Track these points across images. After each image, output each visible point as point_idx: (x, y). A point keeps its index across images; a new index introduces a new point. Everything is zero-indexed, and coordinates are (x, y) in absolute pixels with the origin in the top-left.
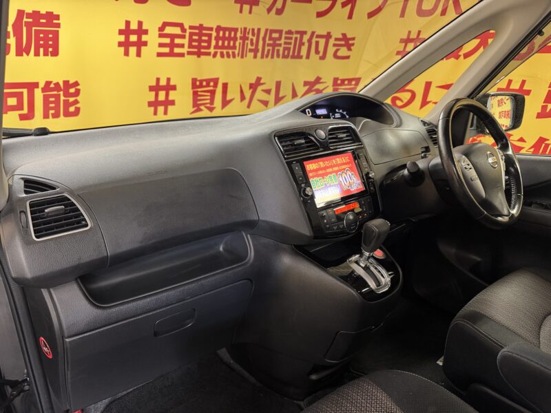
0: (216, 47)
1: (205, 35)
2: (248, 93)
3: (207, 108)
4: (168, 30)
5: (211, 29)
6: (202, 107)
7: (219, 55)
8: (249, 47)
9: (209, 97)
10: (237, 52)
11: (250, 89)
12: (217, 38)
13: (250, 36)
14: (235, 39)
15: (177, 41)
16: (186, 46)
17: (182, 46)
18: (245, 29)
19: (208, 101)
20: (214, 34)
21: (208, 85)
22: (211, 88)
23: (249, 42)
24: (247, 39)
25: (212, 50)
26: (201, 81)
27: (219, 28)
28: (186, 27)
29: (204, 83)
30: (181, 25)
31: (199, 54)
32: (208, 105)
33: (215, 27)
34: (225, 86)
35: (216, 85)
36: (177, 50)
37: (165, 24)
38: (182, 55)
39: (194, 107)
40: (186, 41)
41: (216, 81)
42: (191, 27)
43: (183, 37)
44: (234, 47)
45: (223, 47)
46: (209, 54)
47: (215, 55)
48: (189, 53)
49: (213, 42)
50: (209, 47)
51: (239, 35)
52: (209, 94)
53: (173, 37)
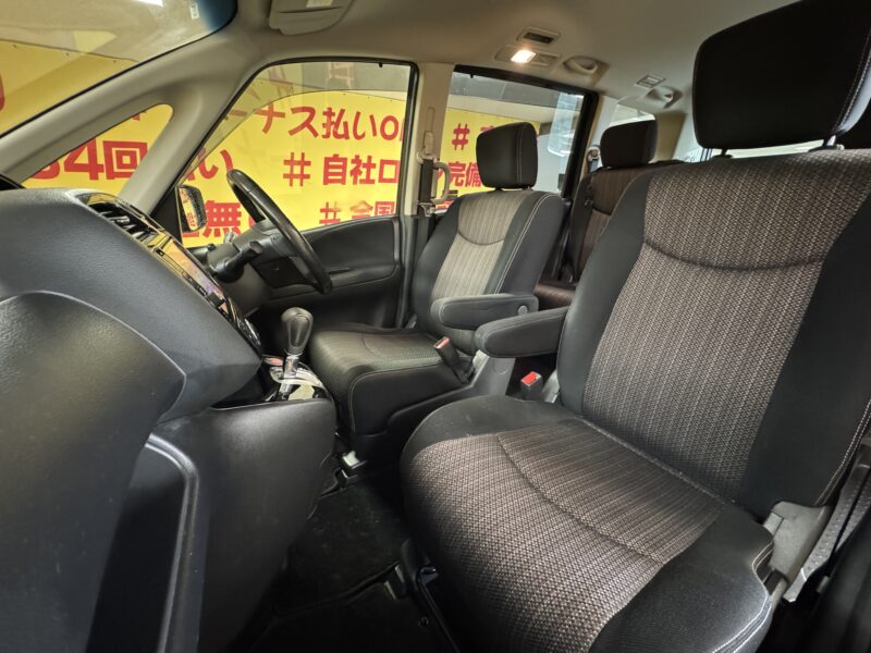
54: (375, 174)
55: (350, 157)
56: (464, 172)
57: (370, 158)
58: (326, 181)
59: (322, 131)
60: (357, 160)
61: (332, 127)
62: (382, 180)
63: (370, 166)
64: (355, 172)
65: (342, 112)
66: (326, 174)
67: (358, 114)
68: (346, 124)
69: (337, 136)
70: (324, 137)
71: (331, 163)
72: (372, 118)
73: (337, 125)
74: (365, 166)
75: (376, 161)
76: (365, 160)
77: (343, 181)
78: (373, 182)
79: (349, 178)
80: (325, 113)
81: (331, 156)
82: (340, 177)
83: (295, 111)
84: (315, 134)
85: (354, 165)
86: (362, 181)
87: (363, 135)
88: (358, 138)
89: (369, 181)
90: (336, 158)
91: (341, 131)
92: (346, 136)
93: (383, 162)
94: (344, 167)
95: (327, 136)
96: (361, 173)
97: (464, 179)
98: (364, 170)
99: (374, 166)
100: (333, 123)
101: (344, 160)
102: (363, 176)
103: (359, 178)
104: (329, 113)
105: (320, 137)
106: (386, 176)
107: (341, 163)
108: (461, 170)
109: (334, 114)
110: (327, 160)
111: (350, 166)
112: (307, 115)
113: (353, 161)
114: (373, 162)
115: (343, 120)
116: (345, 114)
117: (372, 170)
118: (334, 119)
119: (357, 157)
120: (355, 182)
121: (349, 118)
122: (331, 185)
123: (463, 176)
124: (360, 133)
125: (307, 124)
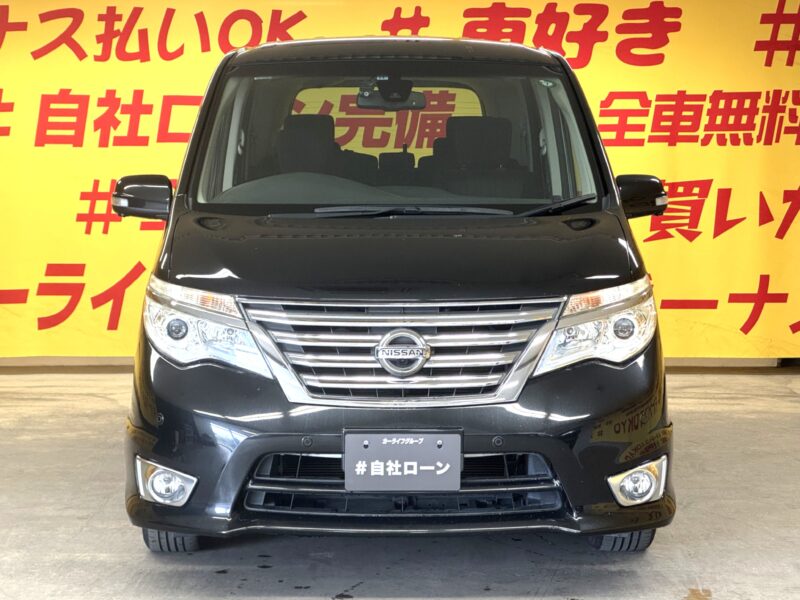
0: (710, 126)
1: (689, 108)
2: (780, 210)
3: (682, 232)
4: (618, 104)
5: (702, 98)
6: (672, 231)
7: (714, 140)
8: (787, 123)
9: (688, 214)
10: (755, 134)
11: (785, 201)
12: (712, 113)
13: (789, 104)
14: (753, 111)
15: (632, 120)
16: (648, 128)
17: (641, 128)
18: (777, 93)
19: (687, 221)
20: (707, 105)
21: (688, 192)
22: (696, 198)
23: (786, 115)
24: (783, 109)
25: (701, 133)
26: (674, 186)
27: (717, 95)
28: (652, 97)
29: (681, 190)
30: (642, 97)
31: (672, 141)
32: (686, 228)
33: (709, 94)
34: (725, 196)
35: (704, 193)
36: (629, 135)
37: (613, 96)
38: (639, 143)
39: (652, 229)
40: (648, 121)
41: (705, 185)
42: (659, 98)
43: (645, 113)
44: (751, 126)
45: (725, 126)
46: (694, 139)
47: (706, 141)
48: (652, 139)
49: (705, 120)
50: (695, 127)
51: (761, 103)
52: (689, 208)
53: (623, 114)
54: (149, 125)
55: (96, 93)
57: (138, 94)
58: (41, 140)
59: (93, 49)
60: (110, 99)
61: (115, 41)
63: (138, 108)
64: (105, 124)
65: (137, 13)
66: (43, 125)
67: (170, 13)
68: (143, 34)
69: (123, 56)
70: (97, 58)
71: (53, 106)
72: (200, 19)
73: (125, 36)
74: (126, 109)
75: (154, 98)
76: (127, 99)
77: (77, 141)
78: (144, 141)
79: (91, 135)
80: (101, 18)
81: (55, 92)
82: (71, 133)
83: (45, 17)
84: (81, 54)
85: (104, 110)
86: (119, 141)
87: (180, 52)
88: (166, 55)
90: (64, 96)
91: (133, 46)
92: (143, 55)
93: (169, 102)
94: (81, 114)
95: (104, 57)
96: (116, 123)
98: (124, 119)
99: (148, 109)
100: (117, 33)
101: (83, 101)
102: (122, 130)
103: (113, 133)
104: (110, 16)
105: (90, 59)
106: (173, 128)
107: (75, 106)
109: (119, 18)
110: (46, 100)
111: (95, 112)
112: (67, 22)
113: (101, 102)
115: (139, 26)
116: (142, 16)
117: (143, 118)
118: (119, 26)
119: (111, 93)
120: (103, 143)
121: (151, 22)
124: (171, 47)
125: (66, 38)
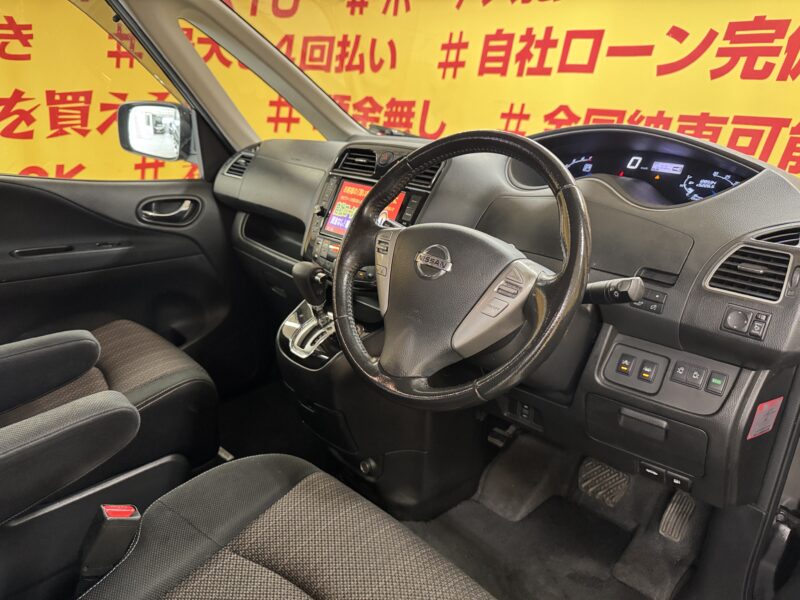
56: (782, 43)
62: (564, 68)
89: (542, 70)
97: (779, 61)
108: (770, 38)
114: (553, 36)
122: (487, 76)
123: (775, 52)
